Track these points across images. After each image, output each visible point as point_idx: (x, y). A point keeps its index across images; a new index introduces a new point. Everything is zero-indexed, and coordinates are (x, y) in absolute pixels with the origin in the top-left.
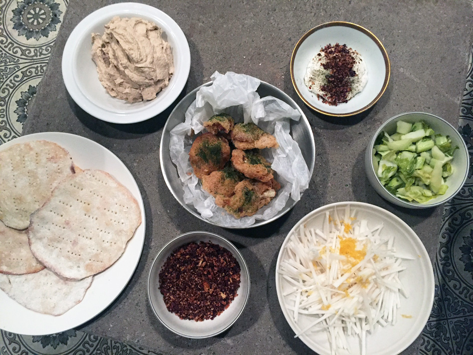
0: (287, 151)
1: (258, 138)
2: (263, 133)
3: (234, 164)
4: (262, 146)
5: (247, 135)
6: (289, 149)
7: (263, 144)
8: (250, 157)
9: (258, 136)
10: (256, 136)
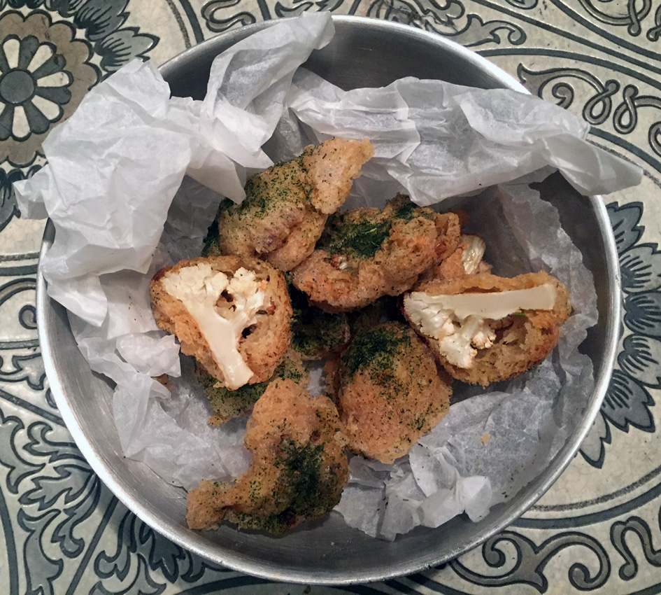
0: (410, 126)
1: (309, 190)
2: (301, 164)
3: (335, 304)
4: (340, 191)
5: (277, 213)
6: (405, 117)
7: (337, 183)
8: (340, 243)
9: (299, 184)
10: (296, 190)
